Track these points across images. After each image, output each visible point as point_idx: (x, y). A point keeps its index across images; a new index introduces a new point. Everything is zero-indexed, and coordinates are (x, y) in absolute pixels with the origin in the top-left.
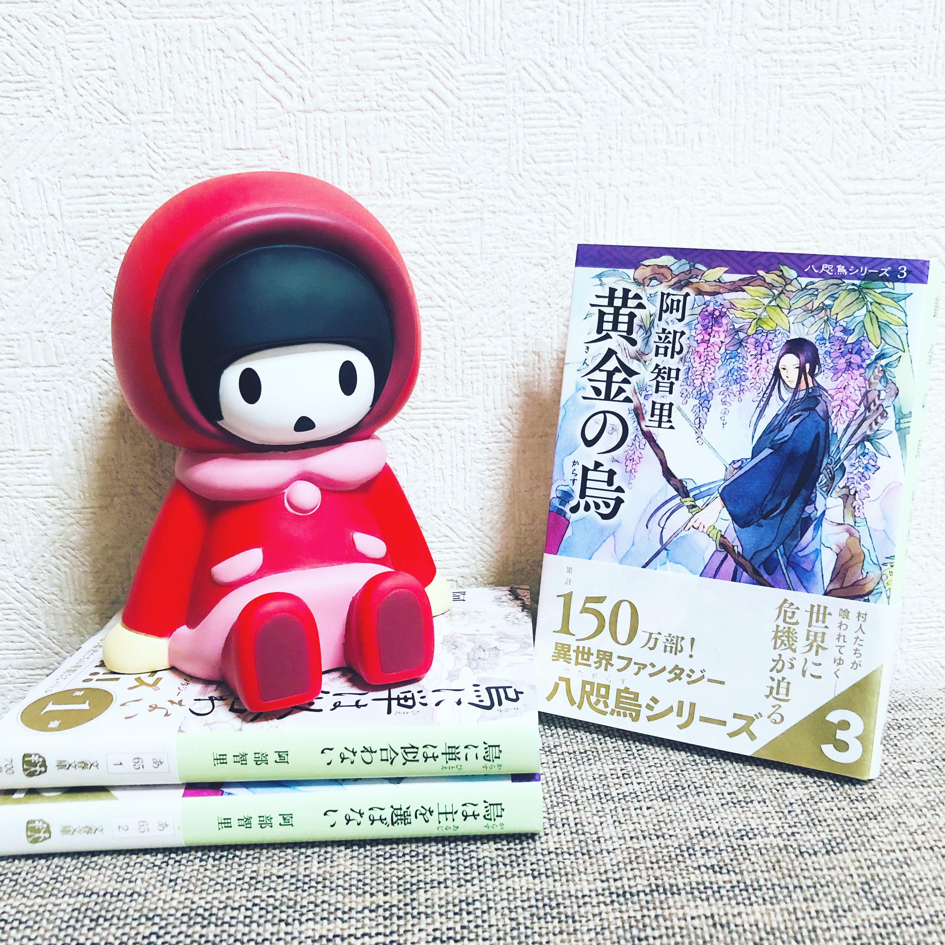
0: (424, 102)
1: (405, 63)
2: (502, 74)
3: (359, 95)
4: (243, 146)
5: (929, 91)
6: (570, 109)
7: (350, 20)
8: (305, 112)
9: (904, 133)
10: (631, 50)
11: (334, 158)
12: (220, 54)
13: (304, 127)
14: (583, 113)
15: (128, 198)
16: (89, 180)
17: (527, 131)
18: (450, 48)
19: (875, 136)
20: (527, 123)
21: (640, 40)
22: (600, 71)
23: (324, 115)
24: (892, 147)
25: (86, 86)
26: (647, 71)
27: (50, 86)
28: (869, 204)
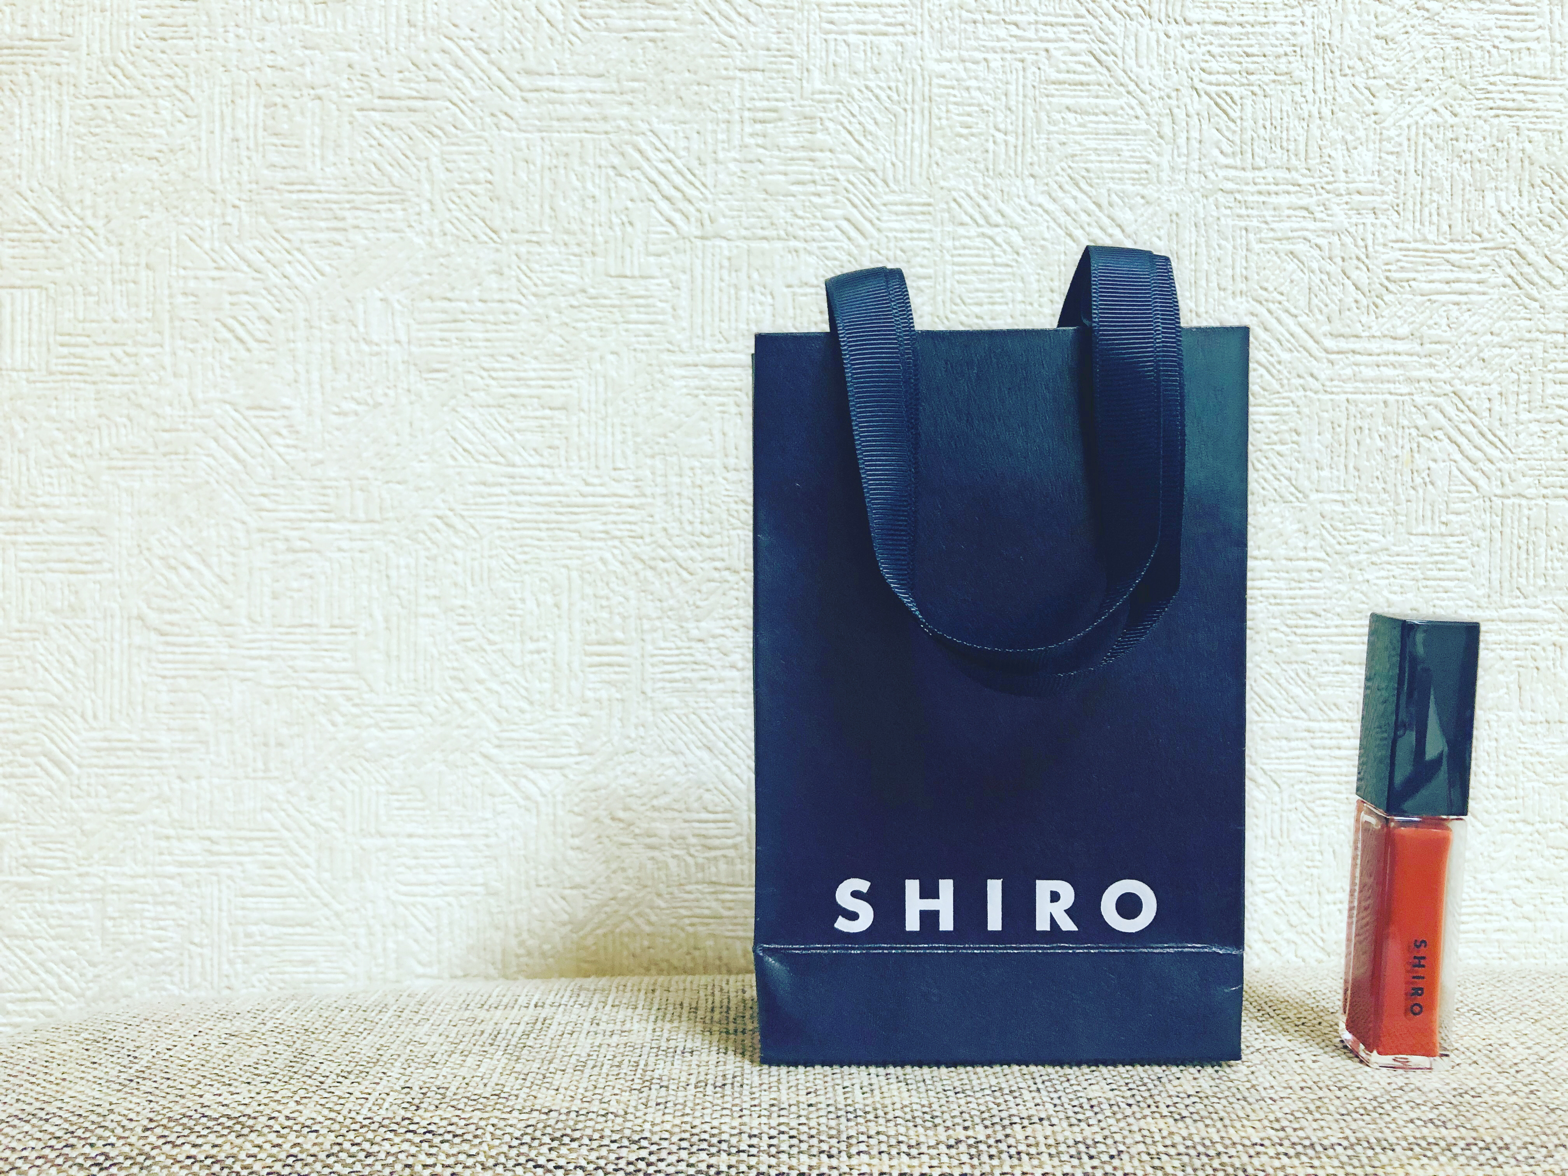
0: (838, 232)
1: (820, 188)
2: (929, 205)
3: (766, 222)
4: (628, 273)
5: (1416, 241)
6: (1005, 246)
7: (760, 141)
8: (702, 238)
9: (1391, 287)
10: (1077, 185)
11: (733, 291)
12: (611, 173)
13: (700, 254)
14: (1022, 251)
15: (490, 327)
16: (446, 304)
17: (957, 268)
18: (872, 176)
19: (1357, 288)
20: (956, 259)
21: (1085, 174)
22: (1040, 206)
23: (724, 243)
24: (1379, 301)
25: (457, 200)
26: (1093, 207)
27: (416, 200)
28: (1356, 365)
